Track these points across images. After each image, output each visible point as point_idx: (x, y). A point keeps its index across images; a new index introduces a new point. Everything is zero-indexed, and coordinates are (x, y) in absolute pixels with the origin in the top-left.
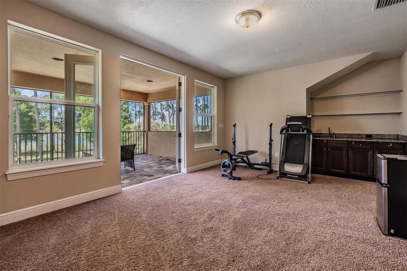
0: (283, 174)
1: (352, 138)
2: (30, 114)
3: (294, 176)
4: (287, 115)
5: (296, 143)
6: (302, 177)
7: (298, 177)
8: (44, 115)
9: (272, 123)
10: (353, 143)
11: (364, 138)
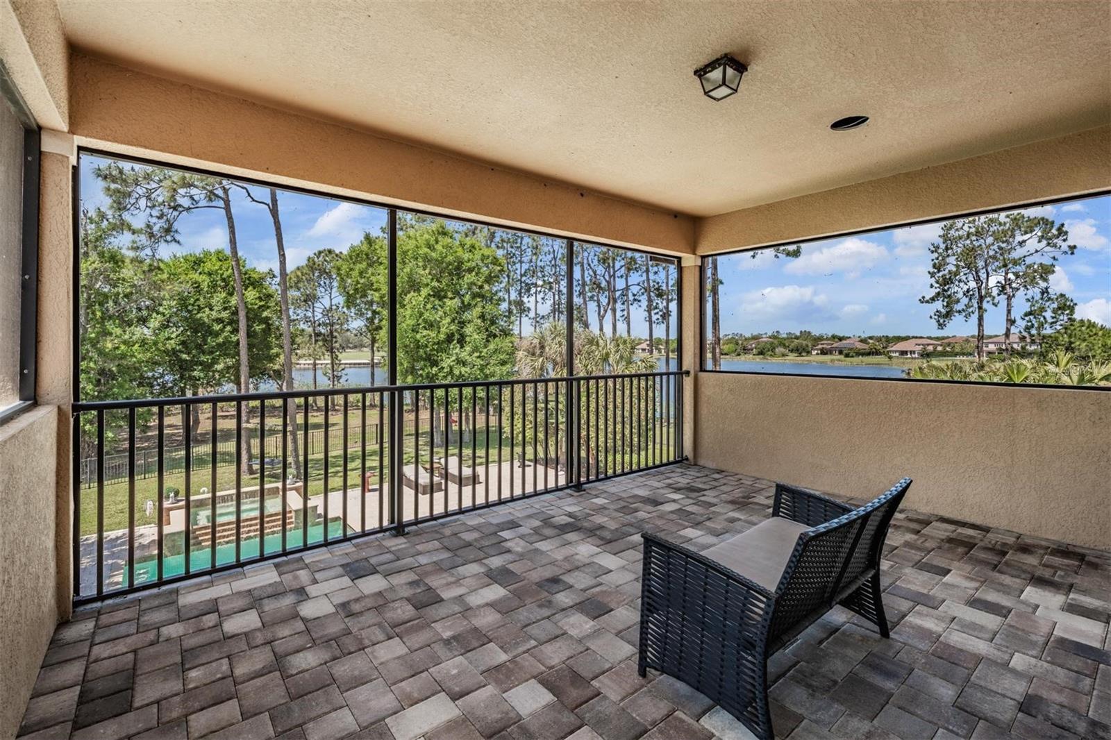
2: (265, 314)
8: (292, 318)
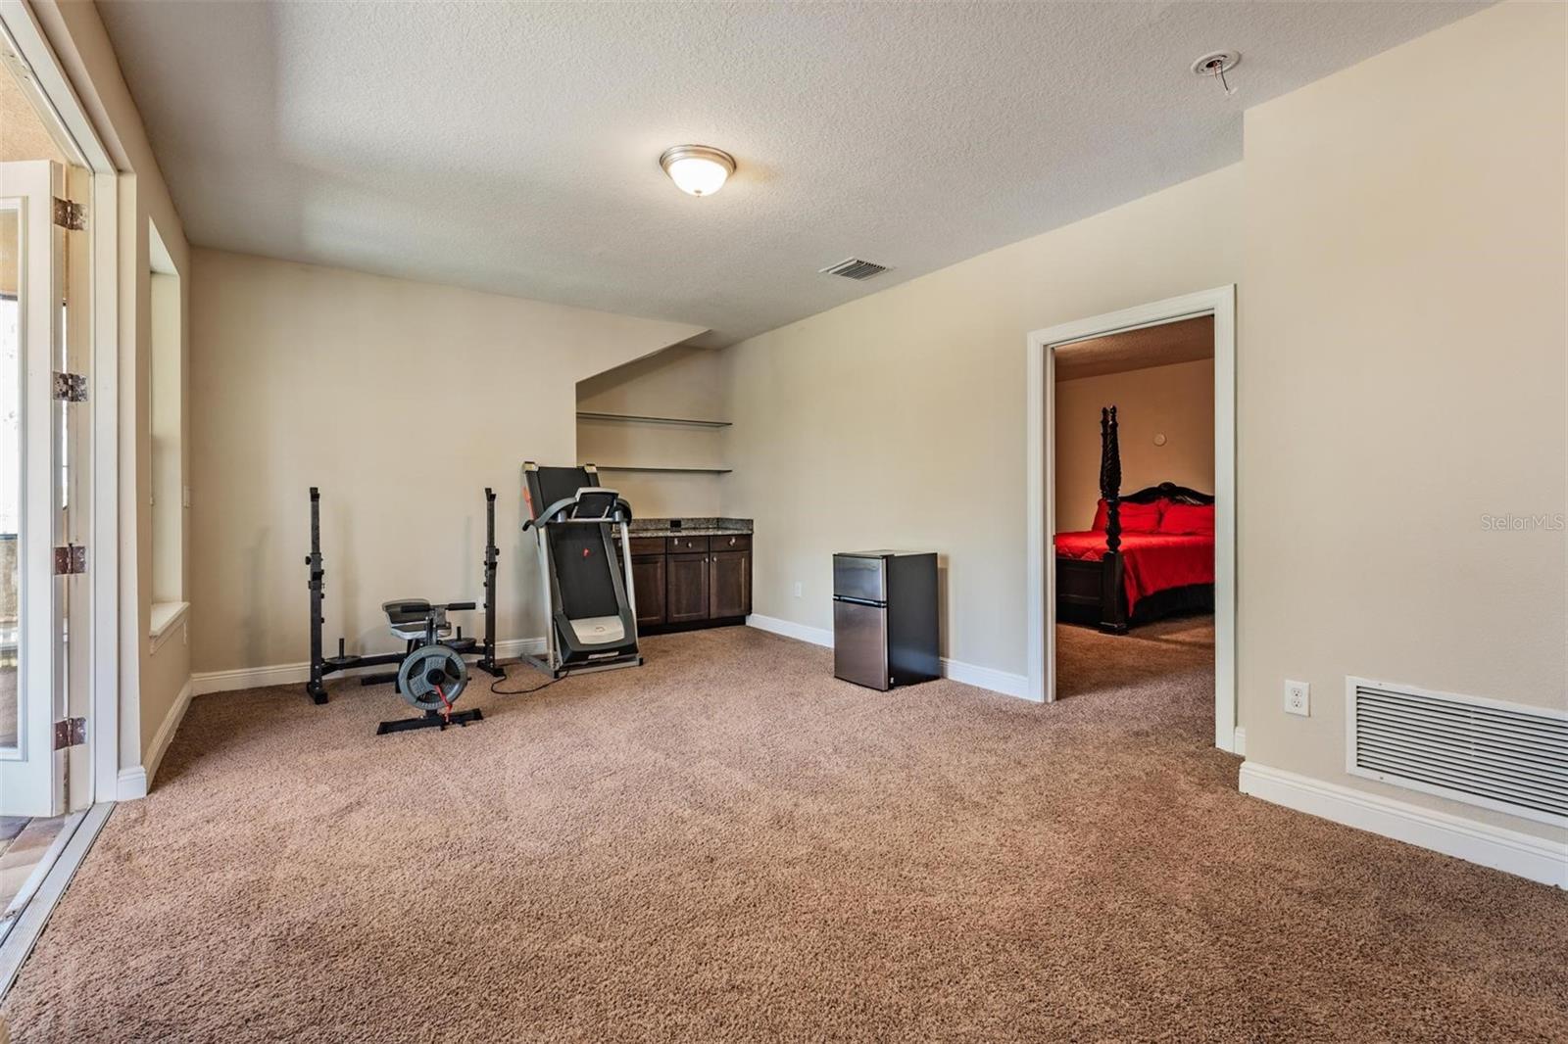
0: (578, 658)
1: (647, 530)
3: (606, 655)
4: (526, 463)
5: (586, 551)
6: (625, 651)
7: (617, 653)
9: (489, 487)
10: (676, 542)
11: (667, 529)
